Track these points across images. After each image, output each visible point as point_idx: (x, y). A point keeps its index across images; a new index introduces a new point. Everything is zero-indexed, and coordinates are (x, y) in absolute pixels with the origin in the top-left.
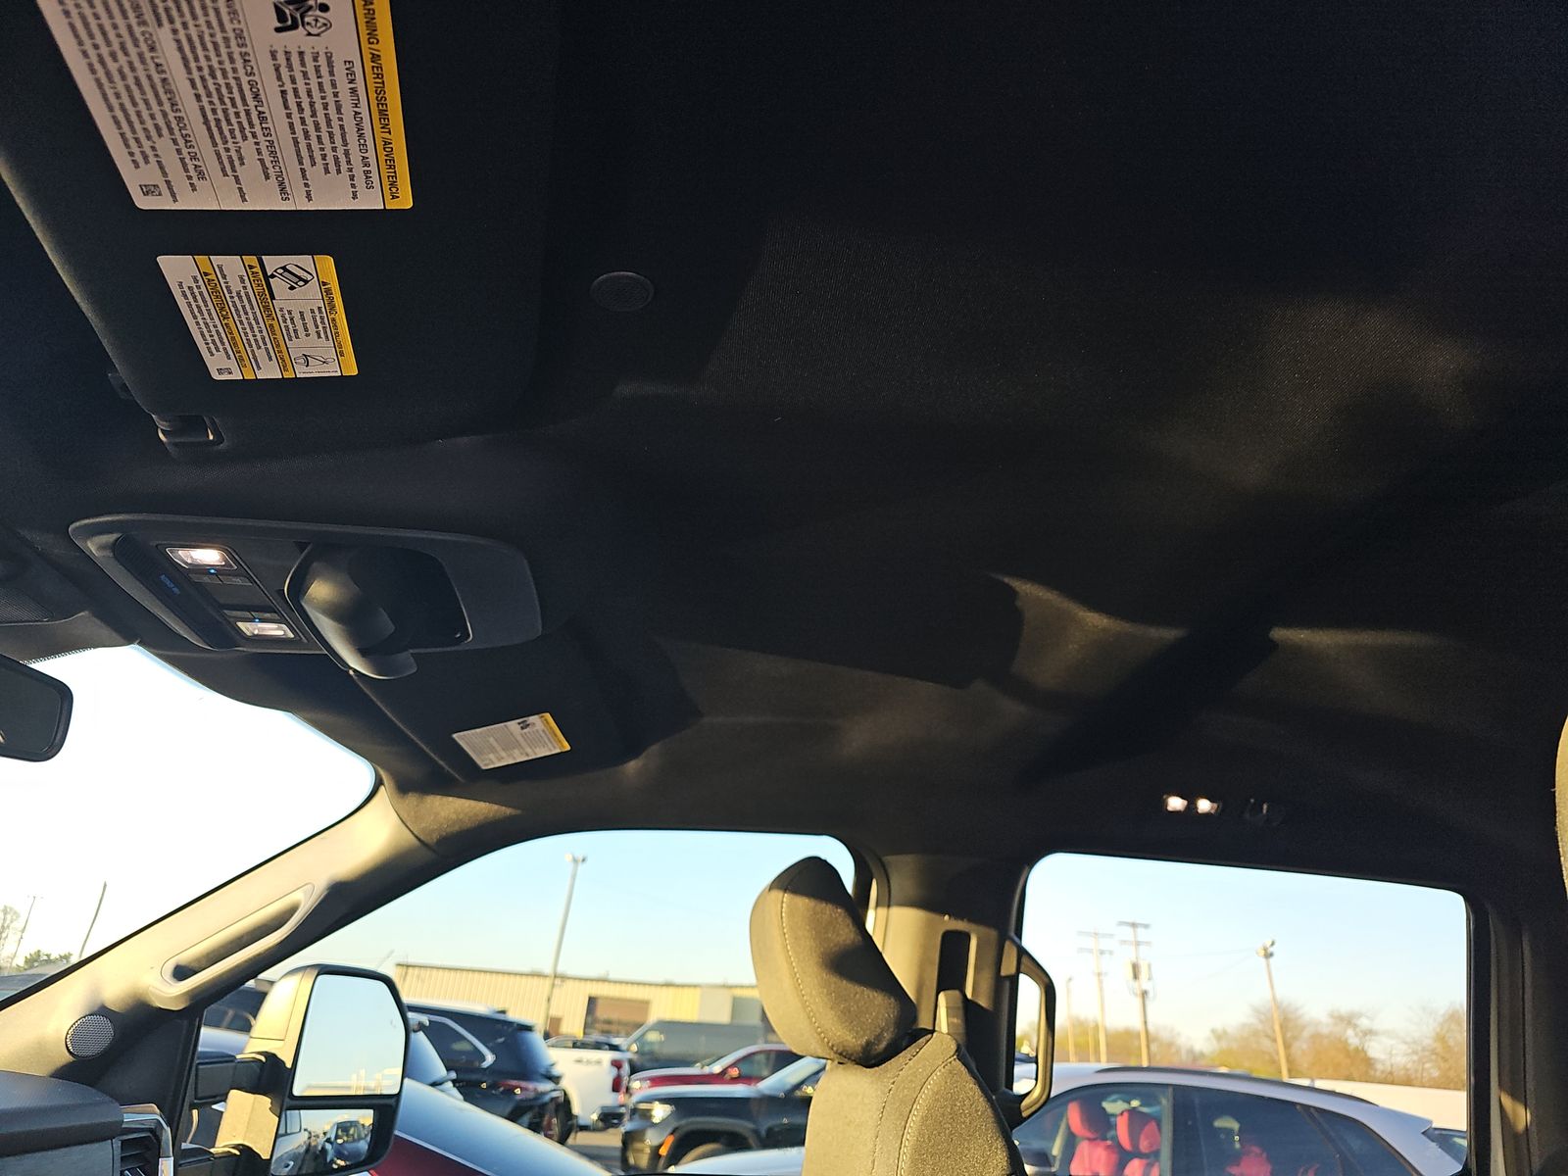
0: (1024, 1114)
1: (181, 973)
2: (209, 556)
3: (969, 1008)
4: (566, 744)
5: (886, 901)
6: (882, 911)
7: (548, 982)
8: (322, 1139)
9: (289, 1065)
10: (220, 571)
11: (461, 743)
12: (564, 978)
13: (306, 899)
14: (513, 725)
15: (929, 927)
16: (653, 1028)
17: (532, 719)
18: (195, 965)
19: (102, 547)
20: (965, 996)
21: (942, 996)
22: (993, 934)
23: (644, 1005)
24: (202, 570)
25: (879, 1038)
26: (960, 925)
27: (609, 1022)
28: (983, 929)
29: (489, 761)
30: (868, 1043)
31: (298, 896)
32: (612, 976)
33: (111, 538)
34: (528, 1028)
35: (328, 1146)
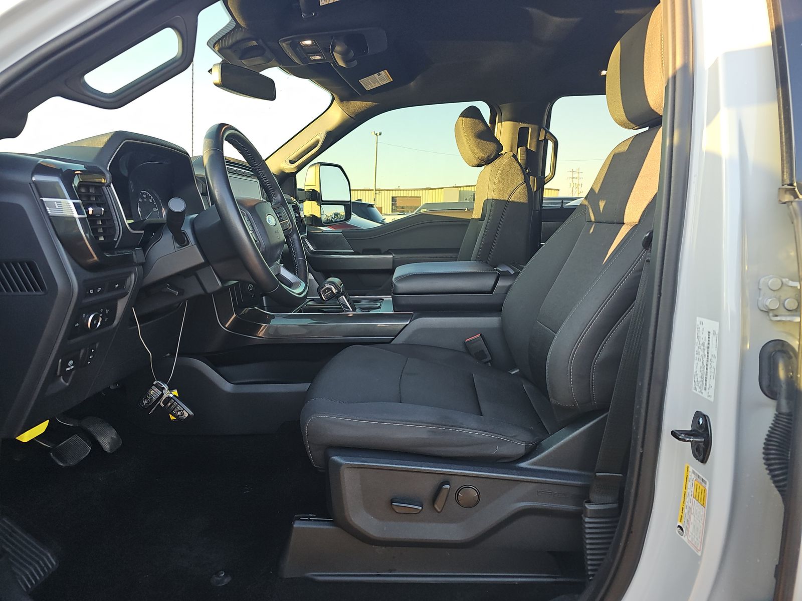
0: (546, 182)
1: (292, 162)
2: (308, 42)
3: (528, 152)
4: (391, 79)
5: (501, 121)
6: (500, 124)
7: (373, 192)
8: (330, 218)
9: (319, 192)
10: (311, 45)
11: (361, 83)
12: (380, 190)
13: (321, 138)
14: (376, 75)
15: (515, 126)
16: (422, 208)
17: (381, 73)
18: (295, 160)
19: (287, 44)
20: (527, 148)
21: (519, 149)
22: (536, 127)
23: (418, 198)
24: (306, 45)
25: (491, 155)
26: (525, 125)
27: (403, 208)
28: (533, 126)
29: (368, 88)
30: (488, 156)
31: (318, 137)
32: (401, 188)
33: (290, 42)
34: (372, 206)
35: (333, 220)
